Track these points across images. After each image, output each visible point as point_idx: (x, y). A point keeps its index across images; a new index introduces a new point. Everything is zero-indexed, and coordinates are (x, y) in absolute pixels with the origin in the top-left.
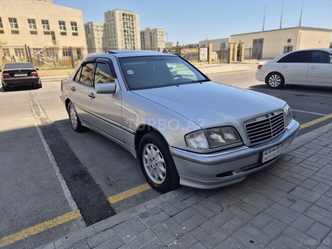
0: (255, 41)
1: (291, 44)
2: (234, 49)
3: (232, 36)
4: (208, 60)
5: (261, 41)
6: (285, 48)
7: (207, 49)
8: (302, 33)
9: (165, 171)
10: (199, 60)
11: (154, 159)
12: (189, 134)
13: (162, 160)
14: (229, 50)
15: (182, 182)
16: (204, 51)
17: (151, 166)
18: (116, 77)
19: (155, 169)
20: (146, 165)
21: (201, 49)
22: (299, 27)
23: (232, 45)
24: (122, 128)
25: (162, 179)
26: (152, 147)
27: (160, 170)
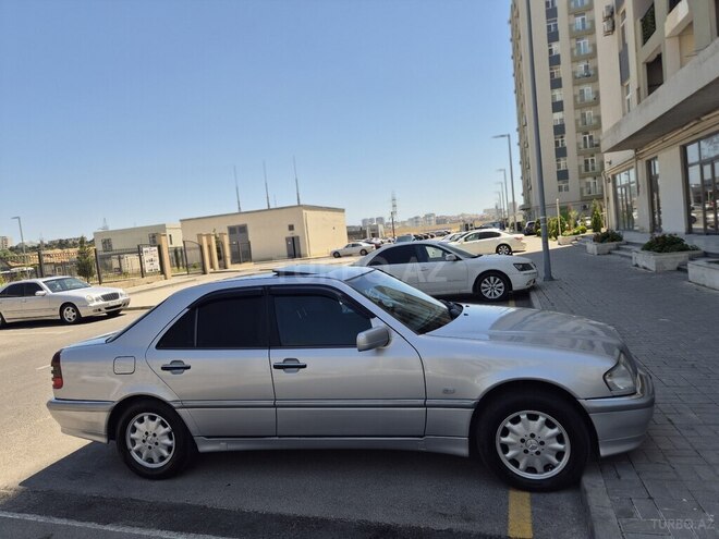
0: (232, 230)
1: (296, 232)
2: (210, 247)
3: (182, 221)
4: (162, 272)
5: (243, 229)
6: (287, 239)
7: (156, 248)
8: (309, 214)
9: (566, 447)
10: (142, 273)
11: (533, 436)
12: (609, 372)
13: (555, 431)
14: (201, 248)
15: (603, 452)
16: (150, 254)
17: (526, 451)
18: (374, 316)
19: (538, 453)
20: (505, 458)
21: (144, 249)
22: (299, 206)
23: (204, 239)
24: (425, 406)
25: (558, 465)
26: (524, 417)
27: (553, 449)
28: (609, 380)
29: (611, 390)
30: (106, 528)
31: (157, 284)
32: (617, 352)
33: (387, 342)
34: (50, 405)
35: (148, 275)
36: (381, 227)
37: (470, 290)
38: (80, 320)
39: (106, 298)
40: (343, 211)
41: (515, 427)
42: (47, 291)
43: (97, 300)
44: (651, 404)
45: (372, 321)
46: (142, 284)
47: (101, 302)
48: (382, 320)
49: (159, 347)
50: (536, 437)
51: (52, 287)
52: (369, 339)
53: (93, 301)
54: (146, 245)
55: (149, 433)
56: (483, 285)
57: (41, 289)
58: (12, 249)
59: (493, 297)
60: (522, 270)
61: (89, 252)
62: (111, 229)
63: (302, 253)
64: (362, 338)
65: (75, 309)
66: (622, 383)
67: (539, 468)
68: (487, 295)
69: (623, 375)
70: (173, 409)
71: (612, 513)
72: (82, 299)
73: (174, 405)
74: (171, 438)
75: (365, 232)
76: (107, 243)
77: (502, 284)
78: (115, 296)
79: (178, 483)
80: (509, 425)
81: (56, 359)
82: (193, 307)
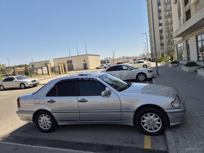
0: (68, 62)
1: (86, 62)
2: (62, 66)
3: (54, 59)
4: (48, 74)
5: (71, 61)
6: (84, 64)
7: (46, 67)
8: (90, 57)
9: (160, 123)
10: (43, 74)
11: (151, 120)
12: (173, 102)
13: (158, 118)
14: (59, 67)
15: (171, 124)
16: (45, 69)
17: (149, 124)
18: (106, 87)
19: (153, 125)
20: (144, 126)
21: (43, 68)
22: (87, 54)
23: (60, 64)
24: (121, 112)
25: (158, 128)
26: (149, 115)
27: (157, 124)
28: (172, 104)
29: (173, 107)
30: (33, 146)
31: (47, 77)
32: (175, 96)
33: (110, 94)
34: (17, 112)
35: (44, 75)
36: (110, 60)
37: (135, 78)
38: (26, 88)
39: (33, 81)
40: (99, 56)
41: (146, 118)
42: (16, 80)
43: (30, 82)
44: (185, 111)
45: (106, 88)
46: (43, 77)
47: (31, 83)
48: (109, 88)
49: (46, 96)
50: (152, 120)
51: (18, 79)
52: (105, 93)
53: (29, 82)
54: (44, 66)
55: (44, 120)
56: (139, 77)
57: (15, 79)
58: (6, 68)
59: (141, 80)
60: (150, 72)
61: (28, 69)
62: (34, 62)
63: (88, 68)
64: (103, 93)
65: (24, 85)
66: (176, 105)
67: (153, 129)
68: (140, 80)
69: (177, 103)
70: (51, 113)
71: (173, 142)
72: (26, 82)
73: (51, 112)
74: (50, 121)
75: (105, 62)
76: (33, 66)
77: (144, 76)
78: (35, 81)
79: (53, 133)
80: (145, 117)
81: (18, 100)
82: (56, 85)
